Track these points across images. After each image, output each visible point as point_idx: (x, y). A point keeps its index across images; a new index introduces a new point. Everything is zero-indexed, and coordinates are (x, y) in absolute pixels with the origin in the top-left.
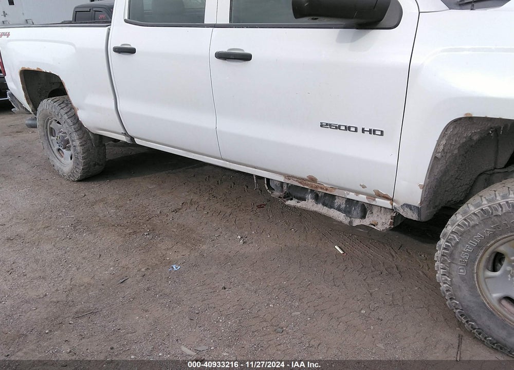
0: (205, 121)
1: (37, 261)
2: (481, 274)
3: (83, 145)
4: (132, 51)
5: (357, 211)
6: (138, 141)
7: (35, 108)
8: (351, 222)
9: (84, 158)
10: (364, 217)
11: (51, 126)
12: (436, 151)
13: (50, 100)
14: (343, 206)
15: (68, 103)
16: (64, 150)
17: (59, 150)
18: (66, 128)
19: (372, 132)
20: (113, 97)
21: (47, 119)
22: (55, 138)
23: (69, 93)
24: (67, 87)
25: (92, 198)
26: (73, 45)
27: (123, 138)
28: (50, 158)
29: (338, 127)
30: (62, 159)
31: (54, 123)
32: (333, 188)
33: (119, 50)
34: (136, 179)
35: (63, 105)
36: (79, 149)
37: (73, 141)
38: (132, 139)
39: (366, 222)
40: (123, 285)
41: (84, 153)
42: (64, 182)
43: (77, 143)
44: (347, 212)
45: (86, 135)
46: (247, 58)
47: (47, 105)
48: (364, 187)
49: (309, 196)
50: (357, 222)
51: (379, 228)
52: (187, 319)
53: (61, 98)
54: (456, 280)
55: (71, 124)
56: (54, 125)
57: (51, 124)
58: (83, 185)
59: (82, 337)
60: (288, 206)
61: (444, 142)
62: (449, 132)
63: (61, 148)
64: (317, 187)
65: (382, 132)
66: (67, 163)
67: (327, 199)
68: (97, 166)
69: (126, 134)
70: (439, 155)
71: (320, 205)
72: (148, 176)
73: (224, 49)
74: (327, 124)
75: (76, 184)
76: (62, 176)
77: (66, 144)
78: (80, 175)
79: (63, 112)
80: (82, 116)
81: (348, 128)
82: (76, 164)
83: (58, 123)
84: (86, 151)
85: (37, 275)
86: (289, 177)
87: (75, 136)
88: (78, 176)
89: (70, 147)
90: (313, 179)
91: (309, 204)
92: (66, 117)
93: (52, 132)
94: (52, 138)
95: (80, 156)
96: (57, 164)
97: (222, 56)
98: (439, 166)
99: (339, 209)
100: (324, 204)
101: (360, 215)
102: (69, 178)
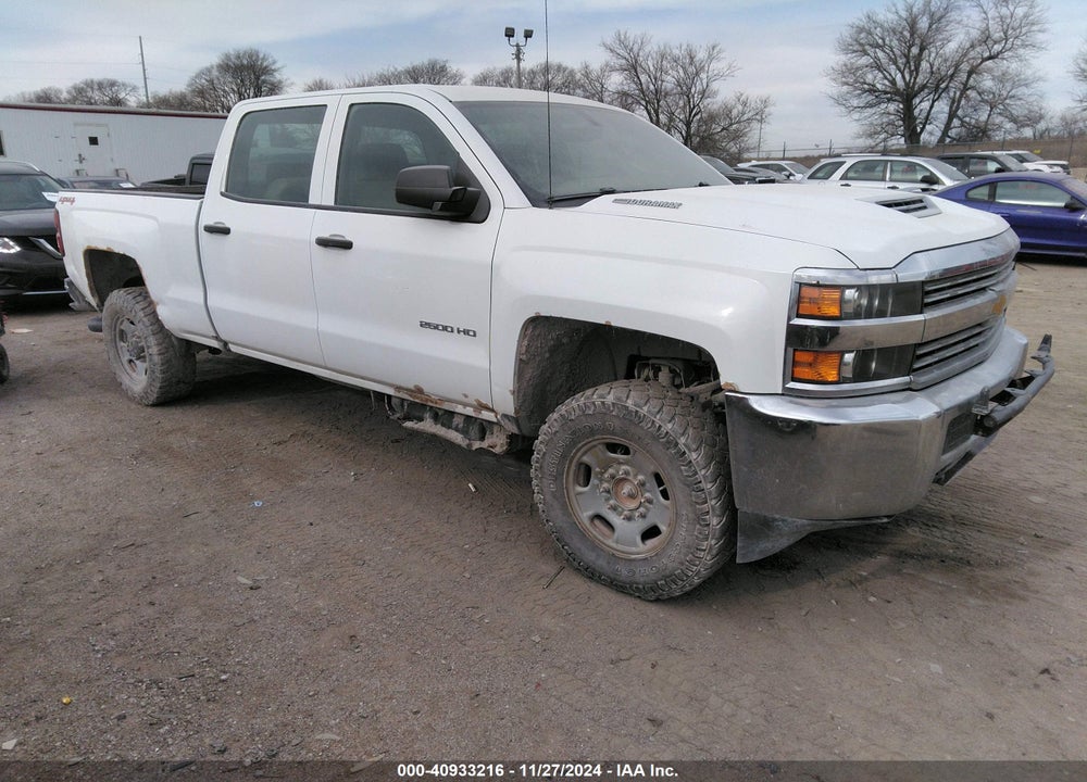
0: (304, 319)
1: (78, 494)
2: (571, 487)
3: (163, 354)
4: (226, 231)
5: (474, 431)
6: (233, 348)
7: (102, 302)
8: (469, 445)
9: (163, 372)
10: (482, 438)
11: (122, 327)
12: (518, 353)
13: (122, 292)
14: (461, 426)
15: (146, 296)
16: (137, 362)
17: (131, 361)
18: (141, 330)
19: (466, 332)
20: (202, 289)
21: (117, 316)
22: (125, 345)
23: (147, 283)
24: (145, 274)
25: (168, 426)
26: (155, 219)
27: (215, 344)
28: (117, 372)
29: (436, 327)
30: (134, 375)
31: (126, 322)
32: (442, 400)
33: (211, 230)
34: (237, 406)
35: (139, 299)
36: (156, 359)
37: (148, 347)
38: (226, 344)
39: (485, 445)
40: (185, 519)
41: (162, 364)
42: (133, 406)
43: (154, 350)
44: (465, 432)
45: (167, 340)
46: (347, 245)
47: (118, 297)
48: (466, 396)
49: (427, 415)
50: (477, 445)
51: (497, 450)
52: (255, 552)
53: (137, 289)
54: (549, 497)
55: (148, 324)
56: (126, 326)
57: (121, 324)
58: (158, 411)
59: (120, 567)
60: (406, 428)
61: (526, 343)
62: (529, 332)
63: (133, 359)
64: (427, 400)
65: (474, 332)
66: (138, 379)
67: (444, 417)
68: (181, 385)
69: (217, 338)
70: (524, 357)
71: (439, 426)
72: (255, 401)
73: (326, 235)
74: (426, 324)
75: (149, 409)
76: (132, 399)
77: (140, 354)
78: (155, 396)
79: (138, 307)
80: (162, 312)
81: (445, 328)
82: (152, 380)
83: (132, 323)
84: (167, 362)
85: (76, 508)
86: (398, 388)
87: (152, 340)
88: (153, 398)
89: (144, 357)
90: (419, 390)
91: (427, 425)
92: (141, 314)
93: (123, 335)
94: (122, 344)
95: (158, 368)
96: (126, 381)
97: (324, 243)
98: (530, 371)
99: (457, 430)
100: (443, 425)
101: (478, 436)
102: (140, 401)
